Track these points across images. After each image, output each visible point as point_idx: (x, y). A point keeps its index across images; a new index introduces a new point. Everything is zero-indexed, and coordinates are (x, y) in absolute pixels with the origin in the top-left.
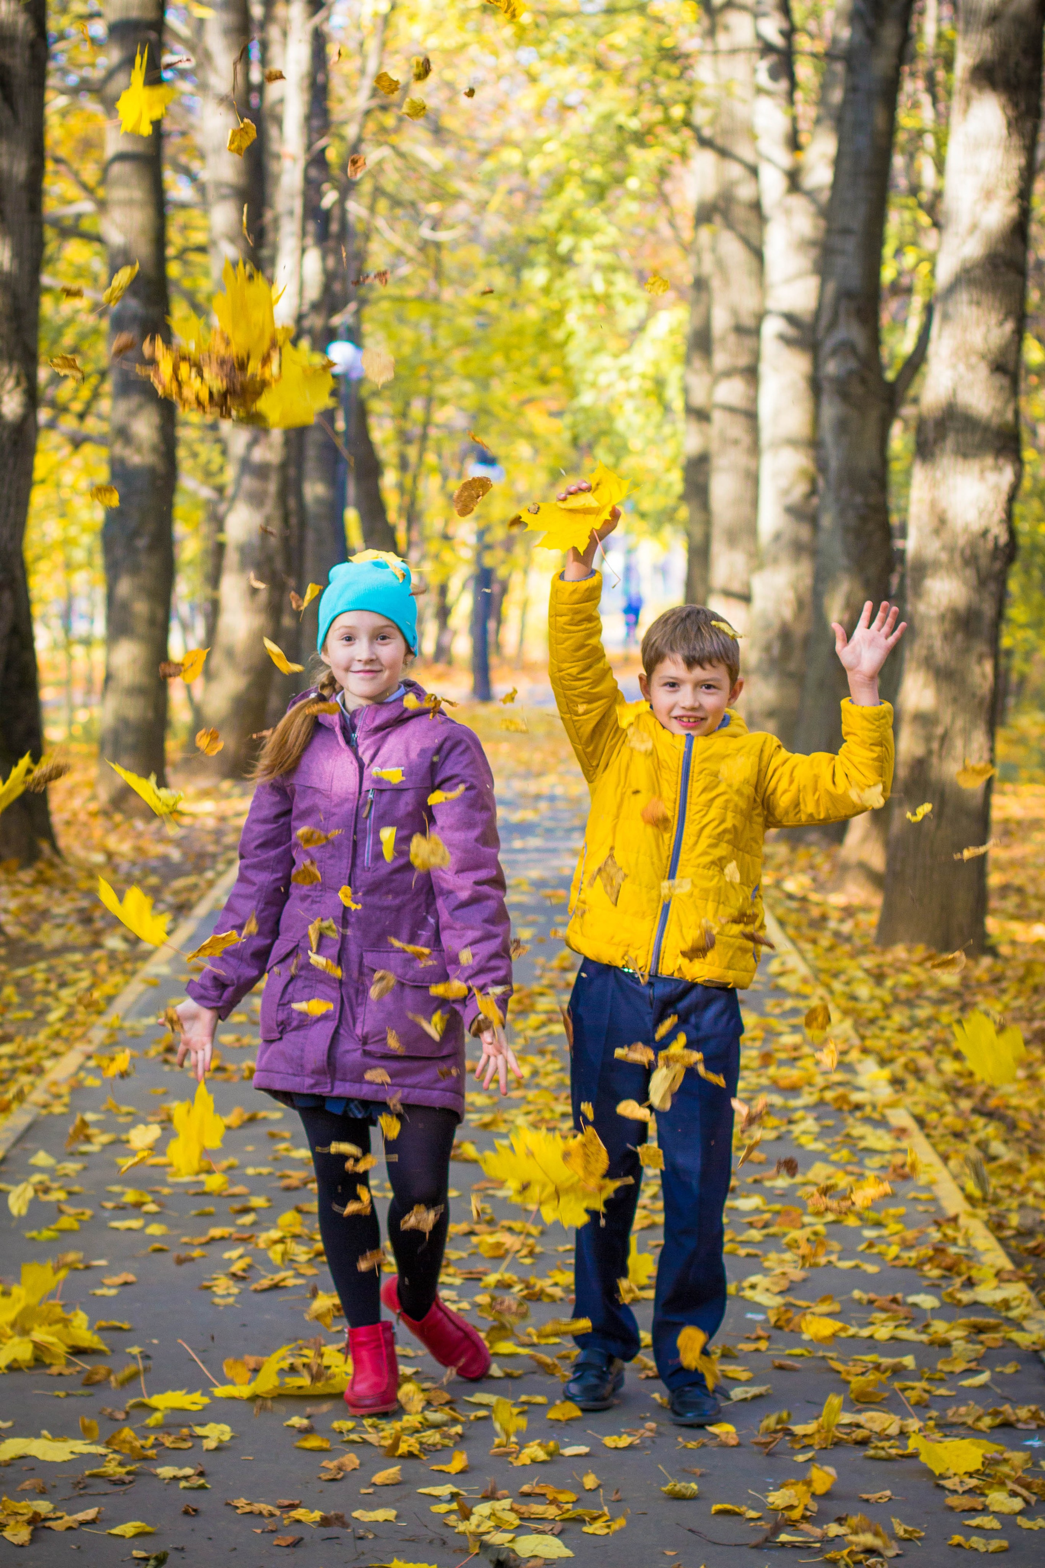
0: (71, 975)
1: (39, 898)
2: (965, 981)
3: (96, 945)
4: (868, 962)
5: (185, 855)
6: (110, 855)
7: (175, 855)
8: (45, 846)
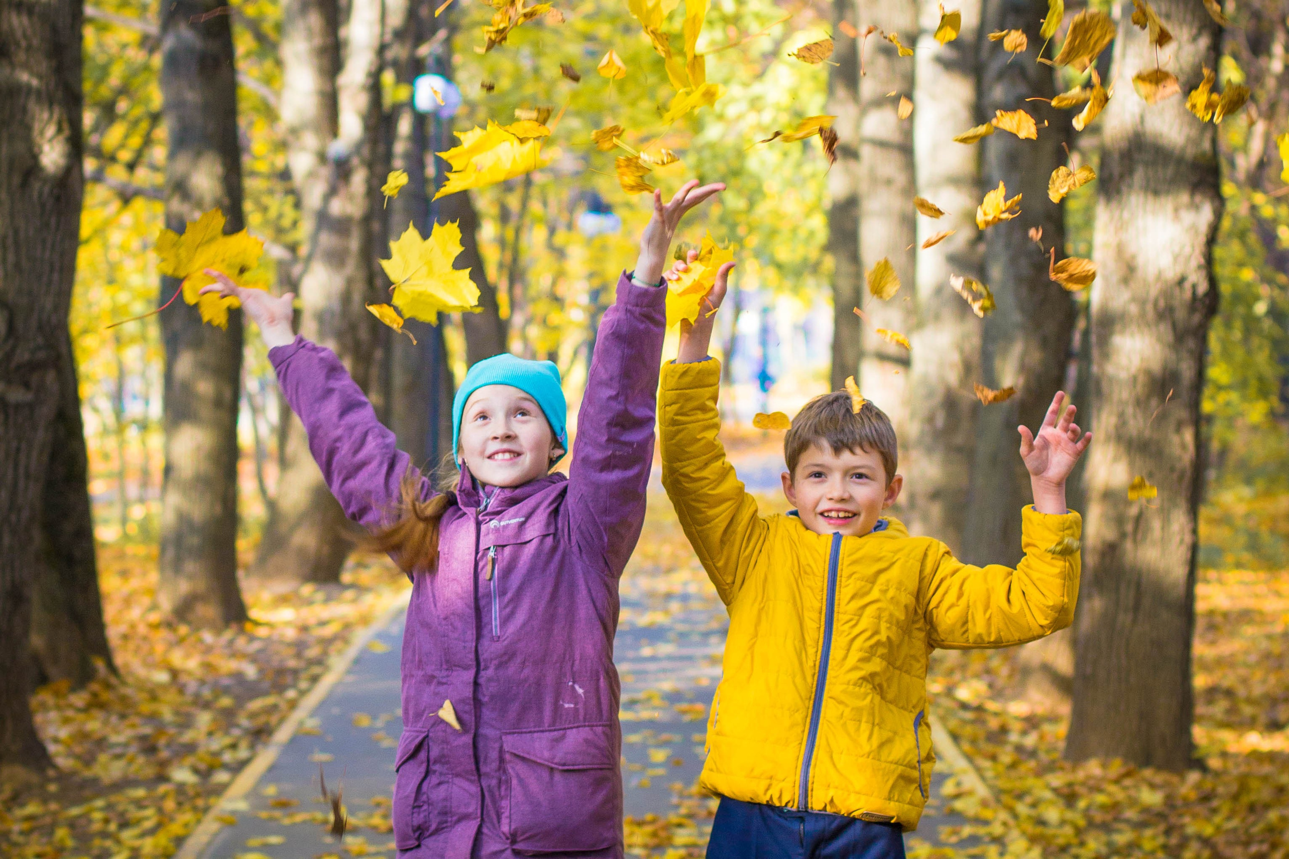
0: (134, 813)
1: (94, 725)
2: (1170, 801)
3: (162, 778)
4: (1057, 780)
5: (261, 671)
6: (174, 673)
7: (251, 671)
8: (100, 664)
